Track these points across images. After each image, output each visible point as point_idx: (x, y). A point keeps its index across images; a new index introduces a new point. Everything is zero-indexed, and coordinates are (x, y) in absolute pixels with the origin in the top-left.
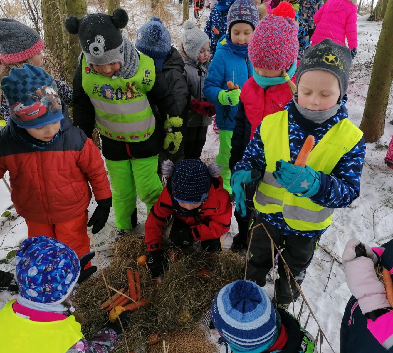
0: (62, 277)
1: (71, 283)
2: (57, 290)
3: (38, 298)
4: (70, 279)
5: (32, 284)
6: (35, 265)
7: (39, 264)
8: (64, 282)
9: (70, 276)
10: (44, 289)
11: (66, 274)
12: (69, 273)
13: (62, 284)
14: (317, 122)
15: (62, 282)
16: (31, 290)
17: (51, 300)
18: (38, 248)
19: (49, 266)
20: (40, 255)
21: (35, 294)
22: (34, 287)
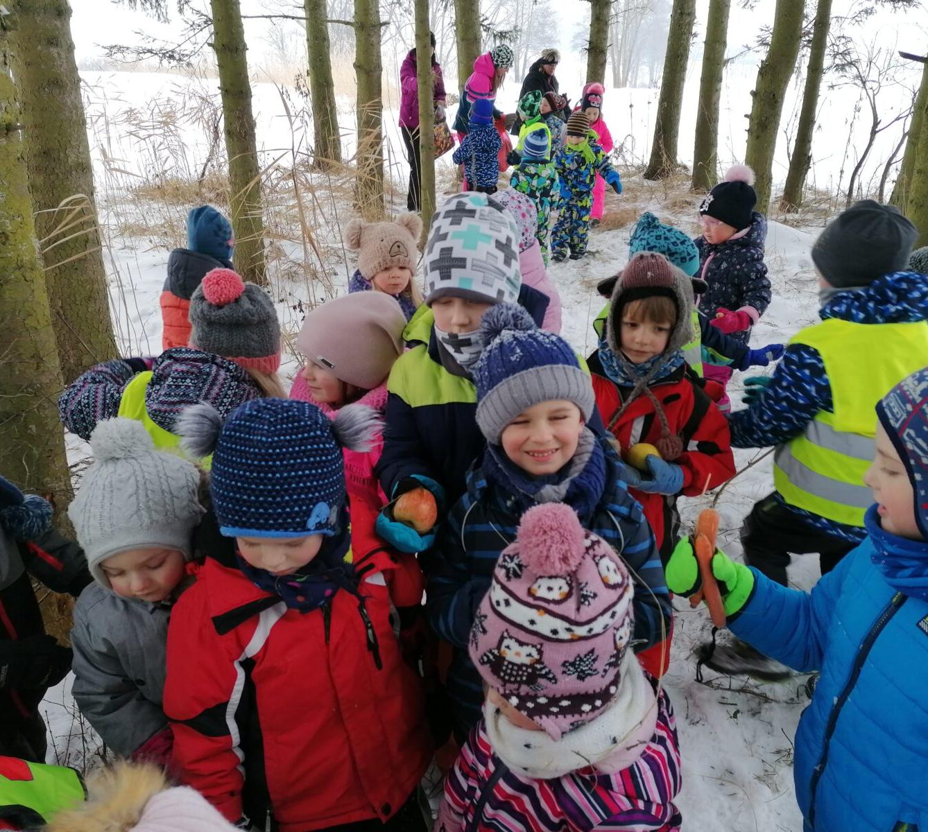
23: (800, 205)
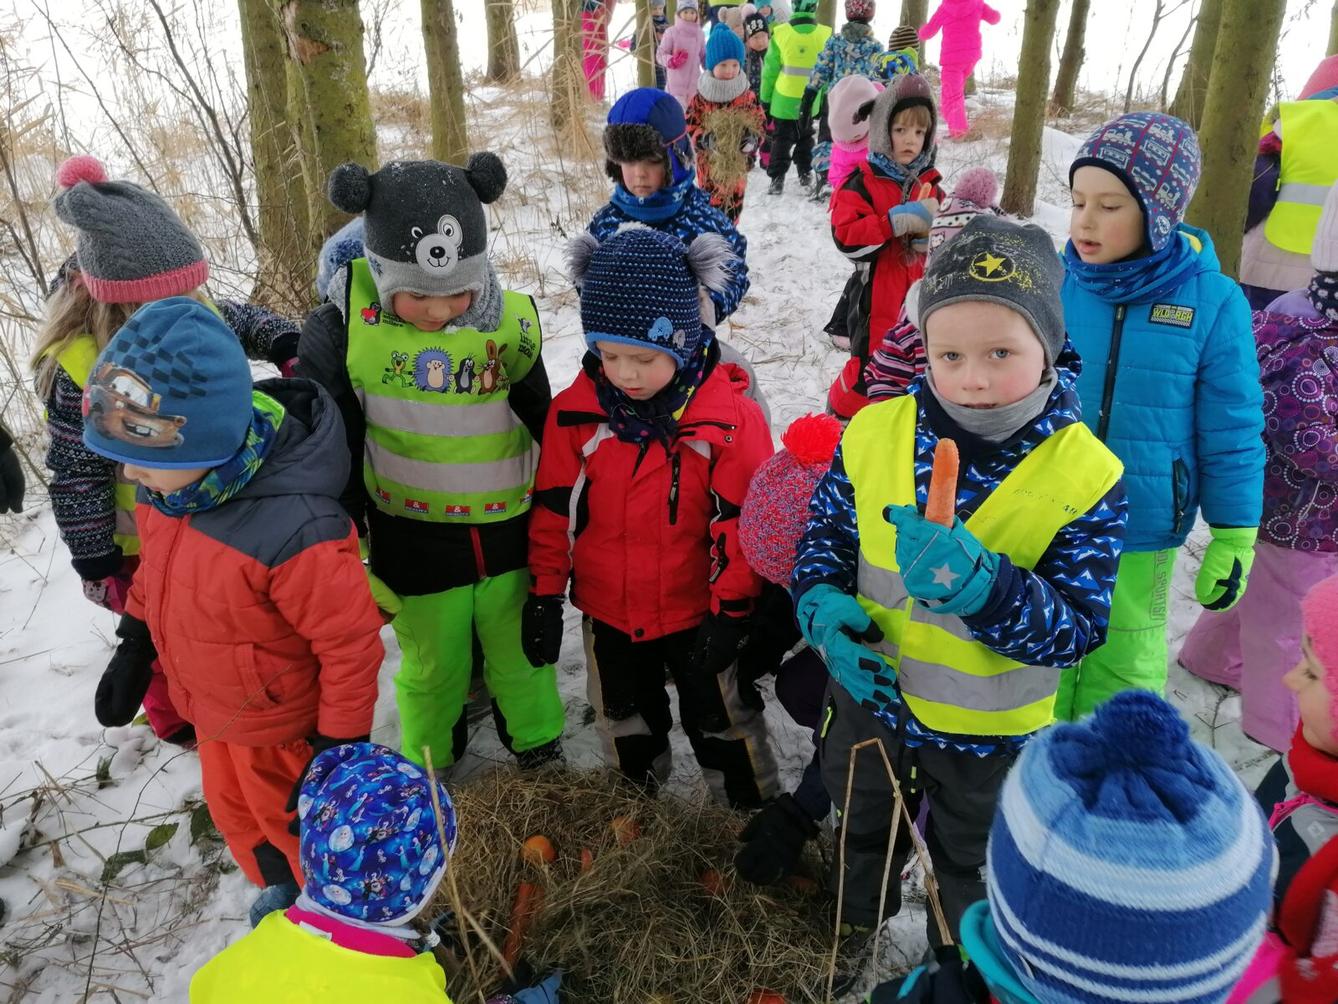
0: (414, 857)
1: (433, 870)
2: (398, 890)
3: (352, 907)
4: (432, 862)
5: (340, 871)
6: (348, 821)
7: (358, 819)
8: (417, 869)
9: (432, 853)
10: (368, 886)
11: (422, 847)
12: (430, 845)
13: (411, 875)
14: (990, 438)
15: (411, 870)
16: (336, 888)
17: (383, 915)
18: (355, 777)
19: (381, 826)
20: (361, 796)
21: (344, 898)
22: (343, 879)
23: (1071, 109)
